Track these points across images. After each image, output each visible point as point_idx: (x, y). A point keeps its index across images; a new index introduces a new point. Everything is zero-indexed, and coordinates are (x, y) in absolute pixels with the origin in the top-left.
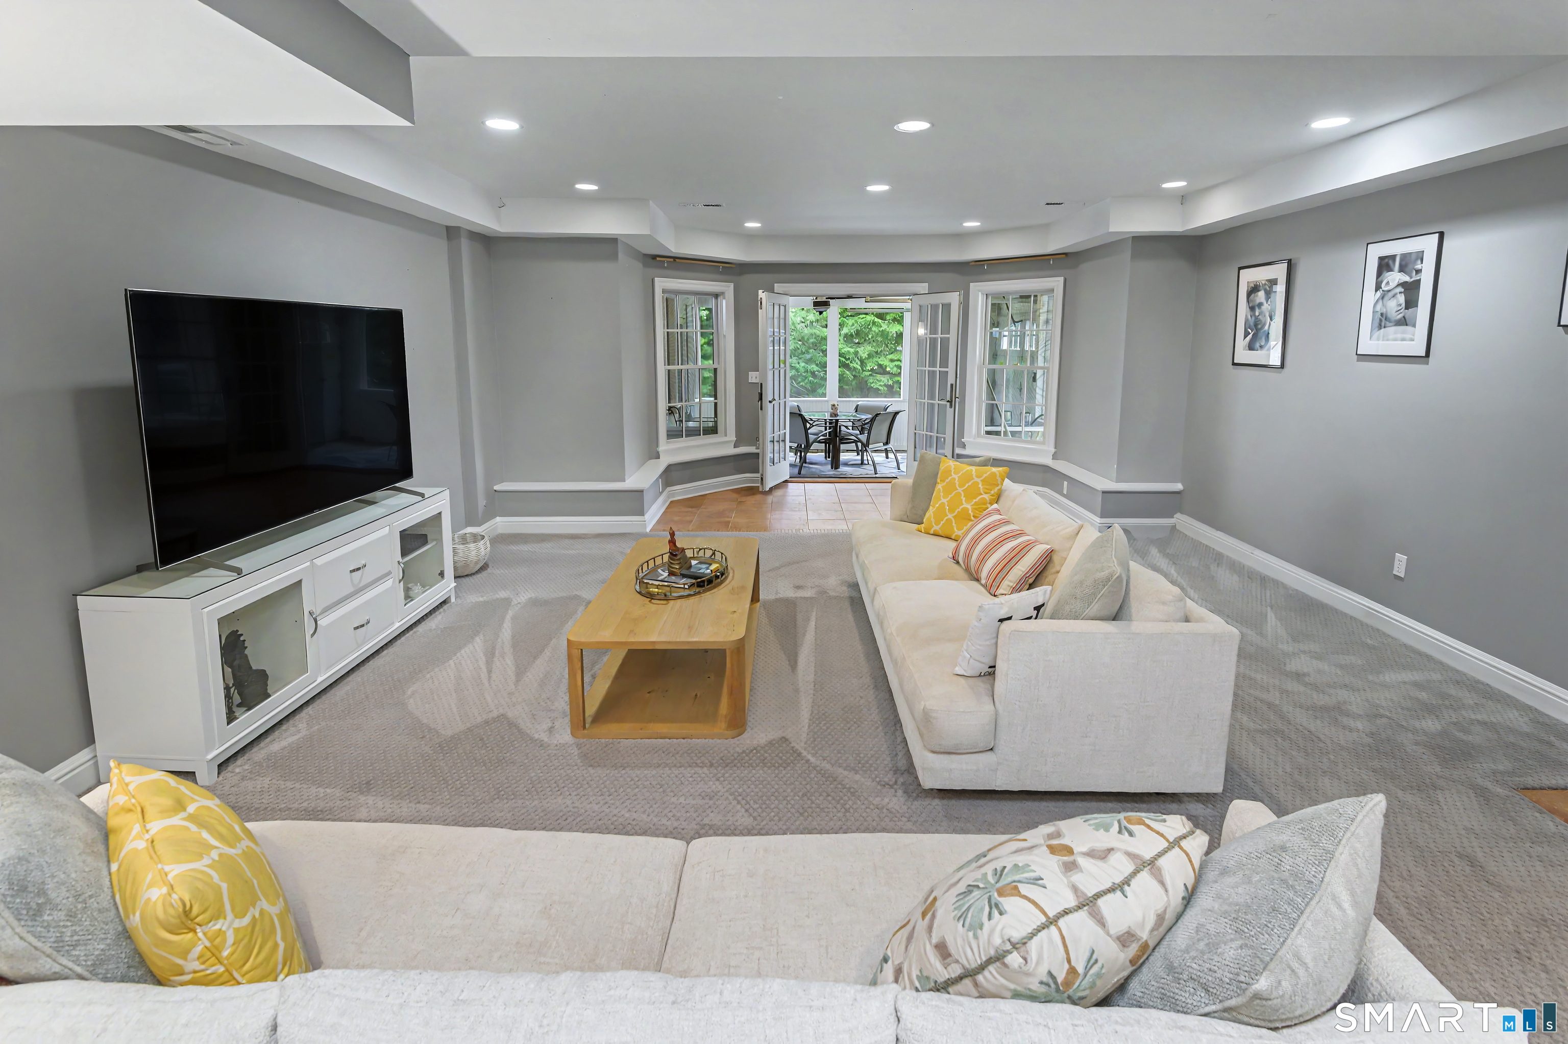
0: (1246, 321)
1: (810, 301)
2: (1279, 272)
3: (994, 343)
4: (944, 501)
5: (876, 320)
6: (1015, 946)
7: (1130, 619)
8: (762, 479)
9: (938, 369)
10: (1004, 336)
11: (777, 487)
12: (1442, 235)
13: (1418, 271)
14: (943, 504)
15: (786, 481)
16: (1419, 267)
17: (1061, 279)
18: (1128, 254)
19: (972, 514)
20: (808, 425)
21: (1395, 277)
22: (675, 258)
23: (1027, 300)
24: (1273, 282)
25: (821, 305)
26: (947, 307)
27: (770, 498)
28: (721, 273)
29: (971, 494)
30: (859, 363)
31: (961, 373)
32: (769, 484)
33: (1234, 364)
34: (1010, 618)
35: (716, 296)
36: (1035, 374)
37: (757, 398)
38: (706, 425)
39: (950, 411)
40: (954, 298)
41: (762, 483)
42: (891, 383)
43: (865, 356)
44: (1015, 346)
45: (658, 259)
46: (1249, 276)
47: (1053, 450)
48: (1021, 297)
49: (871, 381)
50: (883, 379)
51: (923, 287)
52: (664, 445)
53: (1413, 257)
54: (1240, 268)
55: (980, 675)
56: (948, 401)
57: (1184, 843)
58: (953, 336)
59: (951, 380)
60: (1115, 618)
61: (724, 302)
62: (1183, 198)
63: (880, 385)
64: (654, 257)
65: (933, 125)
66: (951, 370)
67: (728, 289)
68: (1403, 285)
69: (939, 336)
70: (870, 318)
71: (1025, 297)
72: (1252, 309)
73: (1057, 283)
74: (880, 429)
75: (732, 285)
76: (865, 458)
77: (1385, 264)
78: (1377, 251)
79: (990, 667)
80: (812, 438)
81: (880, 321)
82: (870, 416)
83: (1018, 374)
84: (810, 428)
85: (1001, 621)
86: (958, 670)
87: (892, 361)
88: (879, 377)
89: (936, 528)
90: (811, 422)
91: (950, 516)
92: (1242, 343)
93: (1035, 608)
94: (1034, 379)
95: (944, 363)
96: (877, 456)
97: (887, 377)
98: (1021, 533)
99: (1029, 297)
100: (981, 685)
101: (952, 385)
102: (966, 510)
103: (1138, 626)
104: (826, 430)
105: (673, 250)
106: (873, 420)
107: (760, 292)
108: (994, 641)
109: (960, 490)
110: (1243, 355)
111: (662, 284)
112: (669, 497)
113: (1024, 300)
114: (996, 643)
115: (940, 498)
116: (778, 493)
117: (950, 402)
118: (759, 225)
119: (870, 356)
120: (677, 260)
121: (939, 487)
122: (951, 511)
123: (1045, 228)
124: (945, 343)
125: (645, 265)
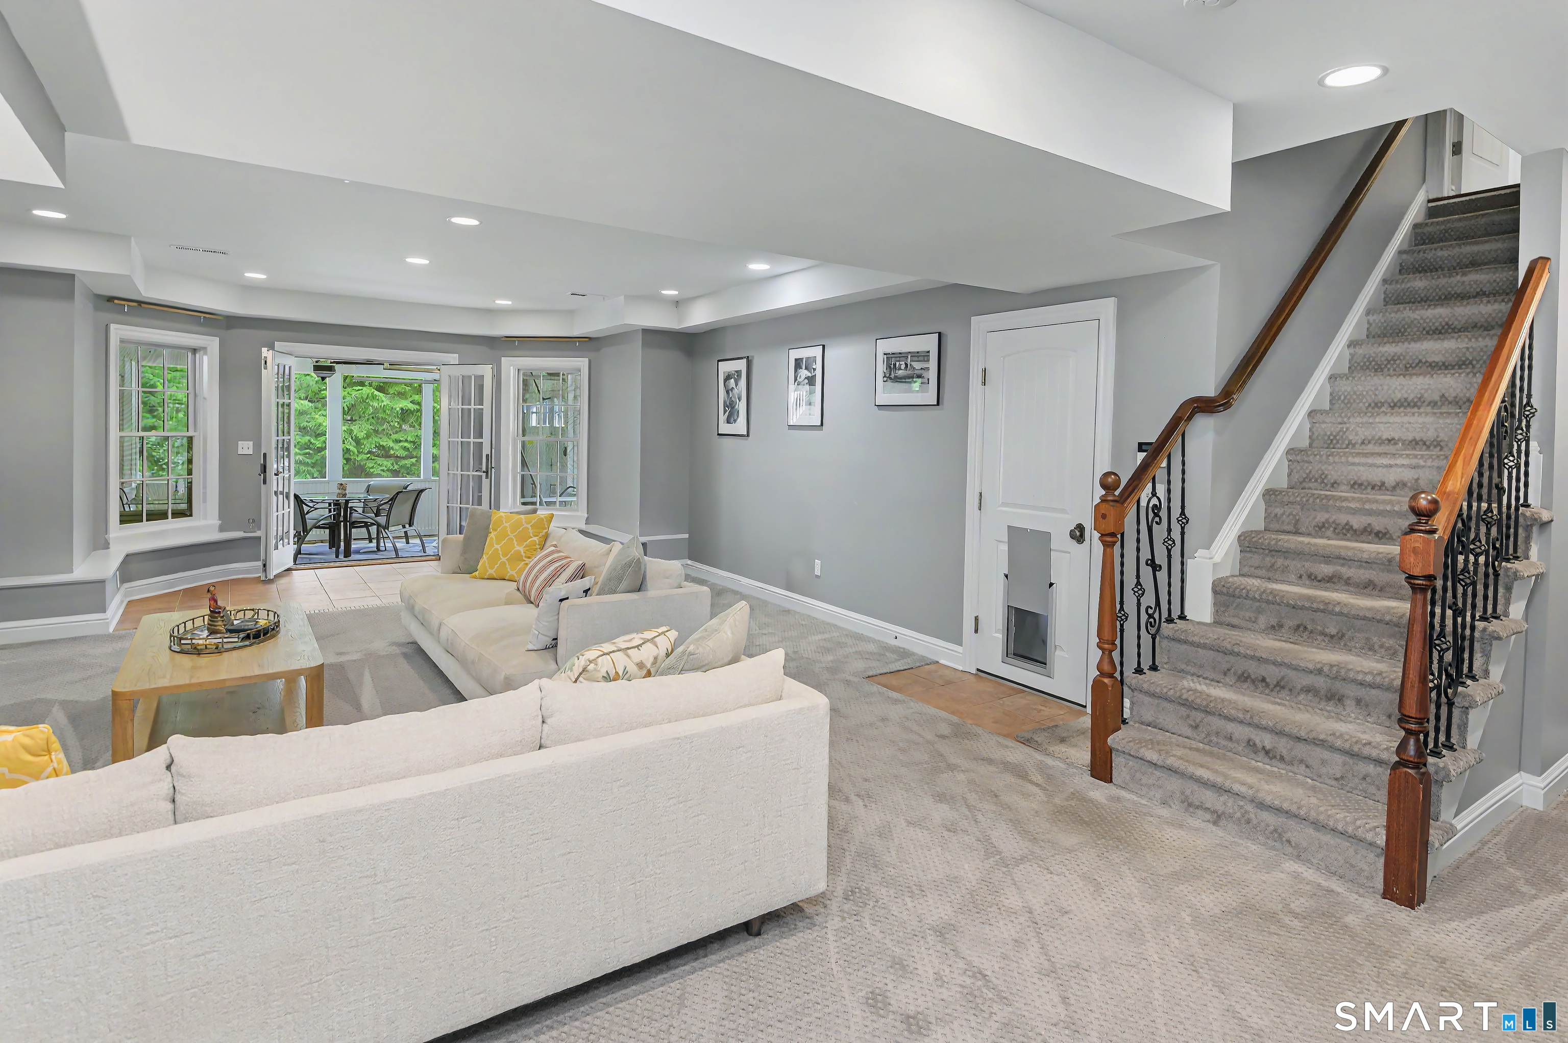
0: (725, 402)
1: (310, 364)
2: (741, 365)
3: (525, 418)
4: (498, 547)
5: (376, 393)
6: (591, 662)
7: (646, 590)
8: (265, 565)
9: (472, 440)
10: (533, 413)
11: (278, 576)
12: (824, 346)
13: (815, 369)
14: (497, 549)
15: (289, 570)
16: (814, 367)
17: (586, 360)
18: (639, 343)
19: (524, 555)
20: (306, 509)
21: (804, 373)
22: (140, 303)
23: (556, 378)
24: (739, 373)
25: (323, 369)
26: (480, 379)
27: (273, 587)
28: (201, 325)
29: (523, 538)
30: (353, 443)
31: (496, 444)
32: (274, 571)
33: (718, 434)
34: (567, 598)
35: (194, 351)
36: (566, 448)
37: (258, 469)
38: (175, 508)
39: (485, 482)
40: (486, 371)
41: (265, 571)
42: (396, 467)
43: (361, 435)
44: (545, 423)
45: (116, 301)
46: (726, 367)
47: (586, 515)
48: (550, 374)
49: (371, 465)
50: (385, 463)
51: (454, 358)
52: (115, 530)
53: (812, 359)
54: (719, 361)
55: (546, 648)
56: (484, 472)
57: (666, 634)
58: (486, 407)
59: (486, 450)
60: (639, 590)
61: (205, 358)
62: (677, 303)
63: (383, 470)
64: (111, 299)
65: (481, 223)
66: (486, 441)
67: (213, 344)
68: (807, 378)
69: (472, 407)
70: (366, 390)
71: (553, 375)
72: (728, 392)
73: (582, 363)
74: (402, 509)
75: (217, 340)
76: (382, 544)
77: (798, 362)
78: (795, 354)
79: (554, 639)
80: (310, 523)
81: (381, 395)
82: (388, 496)
83: (549, 447)
84: (308, 512)
85: (561, 600)
86: (531, 647)
87: (398, 441)
88: (380, 461)
89: (492, 572)
90: (311, 504)
91: (504, 559)
92: (723, 418)
93: (584, 592)
94: (565, 454)
95: (480, 435)
96: (399, 542)
97: (392, 460)
98: (566, 558)
99: (558, 375)
100: (548, 655)
101: (487, 456)
102: (519, 552)
103: (652, 592)
104: (330, 511)
105: (144, 294)
106: (393, 499)
107: (264, 350)
108: (556, 617)
109: (512, 536)
110: (725, 428)
111: (118, 332)
112: (125, 596)
113: (552, 378)
114: (558, 619)
115: (493, 544)
116: (283, 581)
117: (487, 472)
118: (264, 277)
119: (368, 436)
120: (143, 305)
121: (492, 535)
122: (504, 556)
123: (570, 313)
124: (480, 414)
125: (97, 308)
